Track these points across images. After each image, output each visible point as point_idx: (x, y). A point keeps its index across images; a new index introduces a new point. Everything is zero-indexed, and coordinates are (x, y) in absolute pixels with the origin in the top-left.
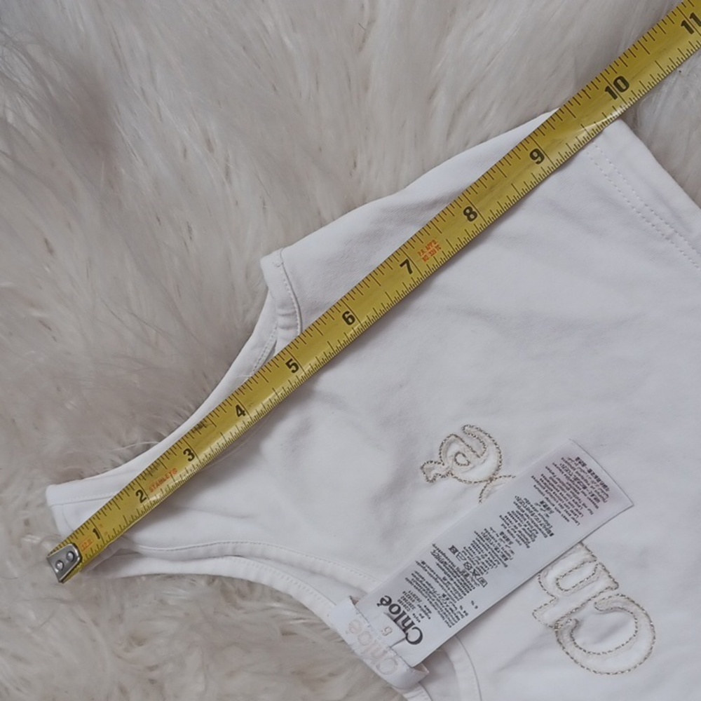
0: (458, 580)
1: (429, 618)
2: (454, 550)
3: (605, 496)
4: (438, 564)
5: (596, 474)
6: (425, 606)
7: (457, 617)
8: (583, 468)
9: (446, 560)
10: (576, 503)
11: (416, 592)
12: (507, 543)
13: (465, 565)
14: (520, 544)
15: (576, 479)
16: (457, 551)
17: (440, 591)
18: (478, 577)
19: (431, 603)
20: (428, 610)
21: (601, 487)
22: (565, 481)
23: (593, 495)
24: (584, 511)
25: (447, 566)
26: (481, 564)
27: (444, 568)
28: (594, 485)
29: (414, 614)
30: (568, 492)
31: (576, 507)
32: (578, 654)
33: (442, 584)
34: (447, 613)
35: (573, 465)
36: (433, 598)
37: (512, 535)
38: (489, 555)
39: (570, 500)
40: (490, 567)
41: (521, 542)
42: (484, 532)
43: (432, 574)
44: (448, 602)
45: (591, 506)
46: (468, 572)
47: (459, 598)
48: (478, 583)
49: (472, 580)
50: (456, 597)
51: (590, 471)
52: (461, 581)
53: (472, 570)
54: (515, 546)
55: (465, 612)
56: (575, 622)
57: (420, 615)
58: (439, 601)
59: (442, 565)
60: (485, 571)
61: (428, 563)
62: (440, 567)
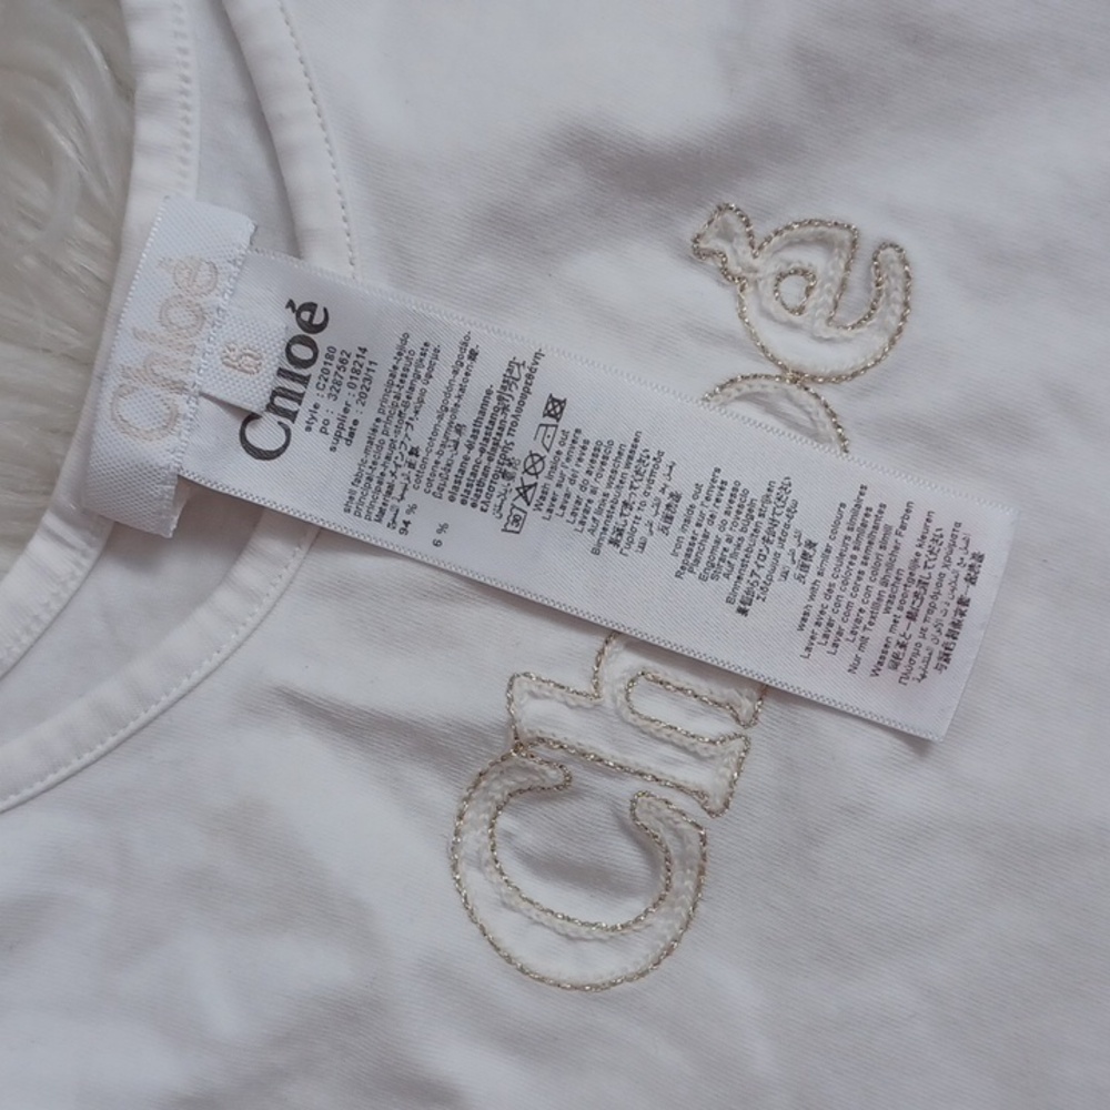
0: (478, 463)
1: (333, 449)
2: (555, 408)
3: (916, 673)
4: (489, 392)
5: (966, 621)
6: (356, 422)
7: (382, 512)
8: (962, 584)
9: (513, 405)
10: (858, 621)
11: (381, 376)
12: (658, 521)
13: (532, 455)
14: (674, 554)
15: (923, 584)
16: (557, 417)
17: (419, 436)
18: (521, 503)
20: (352, 434)
21: (938, 649)
22: (903, 562)
23: (903, 646)
24: (848, 650)
25: (500, 417)
26: (561, 493)
27: (490, 410)
28: (932, 631)
29: (316, 406)
30: (877, 587)
31: (847, 627)
32: (474, 839)
33: (442, 432)
34: (374, 484)
35: (955, 558)
36: (392, 428)
37: (687, 521)
38: (597, 498)
39: (857, 604)
40: (568, 516)
41: (683, 551)
42: (653, 454)
43: (455, 392)
44: (406, 470)
45: (870, 656)
46: (519, 474)
47: (434, 489)
48: (506, 511)
49: (504, 495)
50: (430, 483)
51: (963, 602)
52: (481, 470)
53: (529, 480)
54: (660, 545)
55: (407, 523)
56: (561, 780)
57: (326, 422)
58: (392, 447)
59: (493, 402)
60: (550, 511)
61: (478, 366)
62: (485, 403)
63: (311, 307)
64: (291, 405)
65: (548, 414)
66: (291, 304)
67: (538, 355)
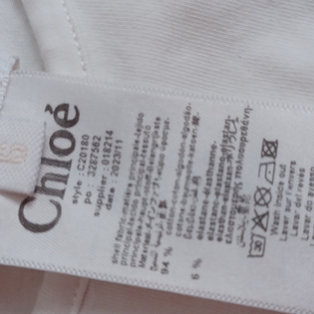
0: (216, 204)
1: (97, 214)
2: (270, 148)
4: (214, 147)
6: (112, 190)
7: (144, 258)
9: (235, 154)
11: (127, 151)
13: (259, 190)
16: (272, 155)
17: (165, 192)
18: (258, 230)
19: (128, 194)
20: (110, 200)
25: (226, 164)
26: (291, 216)
27: (217, 161)
29: (79, 183)
33: (182, 184)
34: (134, 237)
36: (142, 190)
40: (301, 234)
43: (187, 151)
44: (158, 220)
46: (251, 206)
47: (184, 232)
48: (247, 239)
49: (243, 226)
50: (179, 227)
52: (219, 210)
53: (261, 210)
55: (166, 264)
57: (89, 194)
58: (144, 203)
59: (219, 154)
60: (285, 232)
61: (201, 129)
62: (212, 155)
63: (64, 107)
64: (59, 186)
65: (265, 154)
66: (48, 108)
67: (247, 110)
